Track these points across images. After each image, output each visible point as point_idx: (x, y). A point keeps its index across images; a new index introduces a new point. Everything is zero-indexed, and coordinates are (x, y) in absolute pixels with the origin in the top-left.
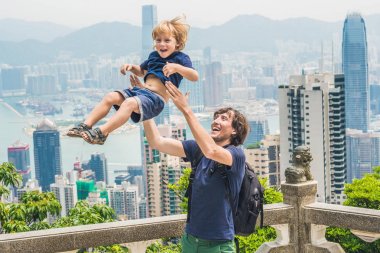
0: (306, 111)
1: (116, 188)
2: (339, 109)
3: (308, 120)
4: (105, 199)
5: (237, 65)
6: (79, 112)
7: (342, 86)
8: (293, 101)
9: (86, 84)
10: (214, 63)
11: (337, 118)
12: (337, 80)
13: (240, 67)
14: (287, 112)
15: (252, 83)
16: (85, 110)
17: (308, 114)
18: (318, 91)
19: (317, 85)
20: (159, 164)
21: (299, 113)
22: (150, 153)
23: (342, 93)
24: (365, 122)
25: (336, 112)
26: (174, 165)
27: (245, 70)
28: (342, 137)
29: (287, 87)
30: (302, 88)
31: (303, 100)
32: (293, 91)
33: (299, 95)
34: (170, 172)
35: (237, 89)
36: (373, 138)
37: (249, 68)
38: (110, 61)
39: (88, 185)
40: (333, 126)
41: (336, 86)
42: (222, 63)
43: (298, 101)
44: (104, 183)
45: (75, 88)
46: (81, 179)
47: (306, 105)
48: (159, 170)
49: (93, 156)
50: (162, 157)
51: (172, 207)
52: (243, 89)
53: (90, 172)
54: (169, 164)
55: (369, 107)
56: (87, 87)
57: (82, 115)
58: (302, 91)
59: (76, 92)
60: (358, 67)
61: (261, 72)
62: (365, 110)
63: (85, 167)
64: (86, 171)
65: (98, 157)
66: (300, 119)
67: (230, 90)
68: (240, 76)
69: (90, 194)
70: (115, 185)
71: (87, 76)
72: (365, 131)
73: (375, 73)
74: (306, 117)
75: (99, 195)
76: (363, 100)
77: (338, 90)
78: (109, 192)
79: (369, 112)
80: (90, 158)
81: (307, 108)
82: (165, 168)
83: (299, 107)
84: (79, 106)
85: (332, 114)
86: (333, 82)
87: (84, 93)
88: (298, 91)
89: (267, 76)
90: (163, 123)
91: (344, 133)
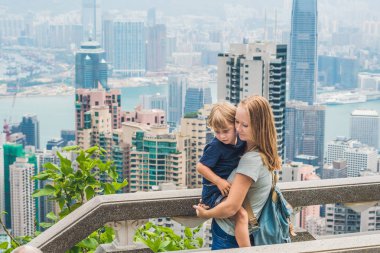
0: (246, 82)
1: (46, 153)
2: (280, 81)
3: (246, 91)
4: (33, 165)
5: (183, 28)
6: (13, 71)
7: (284, 57)
8: (232, 70)
9: (21, 42)
10: (158, 26)
11: (277, 90)
12: (279, 50)
13: (185, 31)
14: (226, 81)
15: (197, 48)
16: (19, 69)
17: (247, 85)
18: (258, 62)
19: (258, 55)
20: (90, 131)
21: (238, 83)
22: (82, 118)
23: (284, 64)
24: (311, 93)
25: (276, 83)
26: (105, 132)
27: (190, 34)
28: (281, 110)
29: (227, 56)
30: (242, 57)
31: (243, 70)
32: (233, 59)
33: (239, 65)
34: (101, 139)
35: (181, 54)
36: (318, 111)
37: (195, 32)
38: (48, 18)
39: (16, 149)
40: (273, 98)
41: (278, 57)
42: (168, 25)
43: (238, 71)
44: (33, 148)
45: (9, 45)
46: (8, 143)
47: (246, 75)
48: (89, 136)
49: (24, 119)
50: (94, 124)
51: (101, 176)
52: (187, 54)
53: (20, 135)
54: (101, 130)
55: (316, 78)
56: (22, 44)
57: (16, 74)
58: (242, 61)
59: (10, 50)
60: (306, 36)
61: (208, 37)
62: (312, 81)
63: (15, 130)
64: (16, 134)
65: (30, 120)
66: (239, 89)
67: (174, 54)
68: (184, 40)
69: (18, 159)
70: (45, 150)
71: (23, 33)
72: (310, 104)
73: (325, 43)
74: (245, 88)
75: (27, 160)
76: (311, 71)
77: (280, 61)
78: (38, 157)
79: (317, 84)
80: (21, 120)
81: (247, 79)
82: (97, 135)
83: (238, 77)
84: (13, 65)
85: (272, 86)
86: (275, 52)
87: (19, 51)
88: (238, 60)
89: (214, 41)
90: (97, 87)
91: (283, 105)
